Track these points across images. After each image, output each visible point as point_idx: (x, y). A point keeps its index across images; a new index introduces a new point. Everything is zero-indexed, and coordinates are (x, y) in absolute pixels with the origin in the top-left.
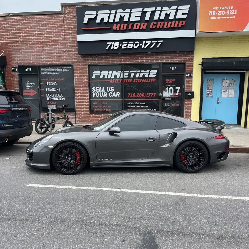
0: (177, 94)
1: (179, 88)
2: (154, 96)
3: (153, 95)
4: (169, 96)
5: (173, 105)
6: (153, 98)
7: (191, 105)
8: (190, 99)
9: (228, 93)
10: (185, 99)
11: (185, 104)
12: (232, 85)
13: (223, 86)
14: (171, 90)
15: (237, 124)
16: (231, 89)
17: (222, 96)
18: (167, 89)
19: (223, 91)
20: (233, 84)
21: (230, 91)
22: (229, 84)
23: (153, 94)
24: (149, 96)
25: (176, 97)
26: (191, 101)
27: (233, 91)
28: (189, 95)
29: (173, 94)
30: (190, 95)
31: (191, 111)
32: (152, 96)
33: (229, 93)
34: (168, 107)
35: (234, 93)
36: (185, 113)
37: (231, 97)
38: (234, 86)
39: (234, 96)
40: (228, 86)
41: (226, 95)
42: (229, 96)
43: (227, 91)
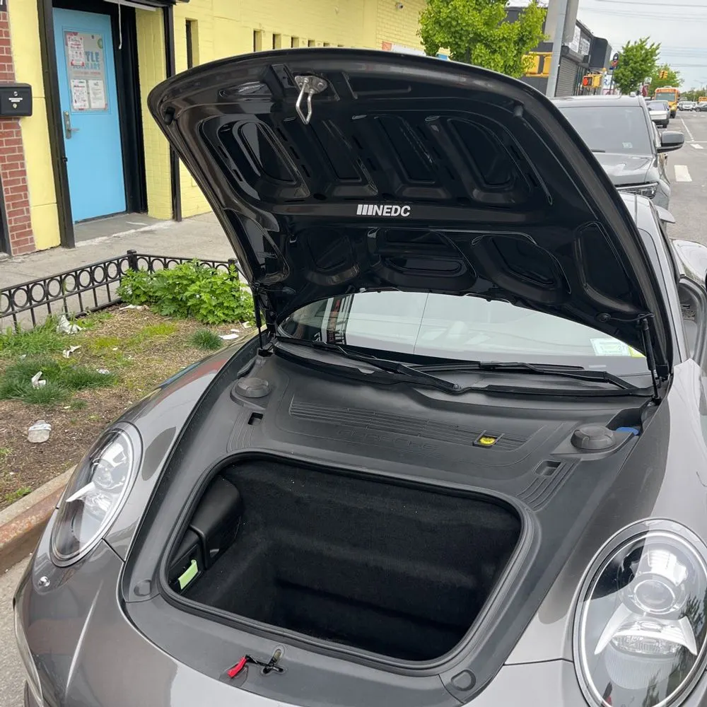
7: (21, 149)
8: (13, 121)
9: (88, 93)
12: (94, 59)
13: (72, 64)
15: (127, 211)
16: (96, 75)
17: (75, 105)
19: (73, 84)
20: (97, 54)
21: (91, 83)
22: (87, 53)
26: (19, 133)
27: (101, 83)
28: (13, 100)
30: (18, 100)
31: (24, 180)
33: (92, 95)
35: (102, 95)
36: (4, 193)
37: (97, 111)
38: (99, 65)
39: (106, 105)
40: (83, 63)
41: (85, 101)
42: (93, 105)
43: (85, 84)
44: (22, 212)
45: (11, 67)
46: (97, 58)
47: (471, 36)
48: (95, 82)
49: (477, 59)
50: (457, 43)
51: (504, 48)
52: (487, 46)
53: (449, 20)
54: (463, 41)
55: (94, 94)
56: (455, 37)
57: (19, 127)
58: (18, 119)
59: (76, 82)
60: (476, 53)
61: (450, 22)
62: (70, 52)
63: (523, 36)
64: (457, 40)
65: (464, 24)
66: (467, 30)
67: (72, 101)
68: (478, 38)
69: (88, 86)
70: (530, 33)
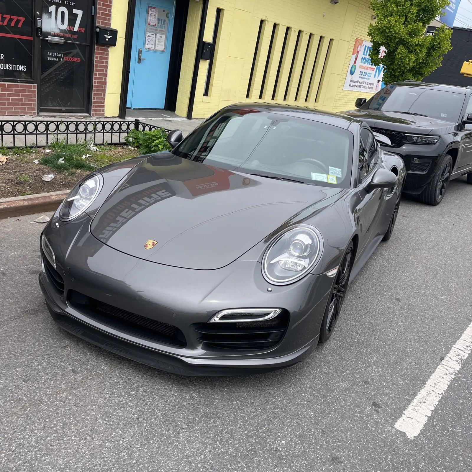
0: (76, 29)
1: (79, 13)
2: (20, 25)
3: (18, 21)
4: (57, 31)
5: (66, 59)
6: (15, 30)
7: (107, 63)
8: (105, 48)
9: (155, 41)
10: (96, 47)
11: (95, 59)
12: (163, 23)
13: (149, 24)
14: (63, 13)
15: (164, 109)
16: (161, 32)
17: (147, 46)
18: (52, 9)
19: (147, 35)
20: (165, 21)
21: (158, 36)
22: (159, 19)
23: (15, 18)
24: (5, 23)
25: (74, 36)
26: (107, 54)
27: (164, 37)
28: (107, 36)
29: (65, 27)
30: (109, 37)
31: (105, 79)
32: (13, 24)
33: (157, 42)
34: (54, 63)
35: (163, 43)
36: (94, 83)
37: (159, 51)
38: (164, 27)
39: (164, 49)
40: (156, 24)
41: (152, 45)
42: (157, 48)
43: (154, 36)
44: (101, 95)
45: (109, 20)
46: (164, 23)
47: (397, 40)
48: (161, 35)
49: (398, 55)
50: (388, 44)
51: (418, 51)
52: (408, 48)
53: (385, 28)
54: (392, 42)
55: (159, 42)
56: (387, 40)
57: (108, 51)
58: (109, 47)
59: (150, 34)
60: (398, 51)
61: (385, 30)
62: (149, 18)
63: (434, 45)
64: (388, 42)
65: (393, 32)
66: (395, 36)
67: (145, 44)
68: (402, 42)
69: (156, 37)
70: (439, 44)
